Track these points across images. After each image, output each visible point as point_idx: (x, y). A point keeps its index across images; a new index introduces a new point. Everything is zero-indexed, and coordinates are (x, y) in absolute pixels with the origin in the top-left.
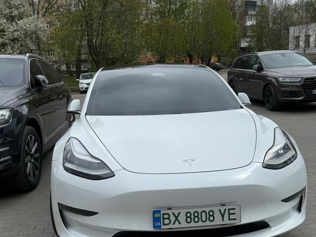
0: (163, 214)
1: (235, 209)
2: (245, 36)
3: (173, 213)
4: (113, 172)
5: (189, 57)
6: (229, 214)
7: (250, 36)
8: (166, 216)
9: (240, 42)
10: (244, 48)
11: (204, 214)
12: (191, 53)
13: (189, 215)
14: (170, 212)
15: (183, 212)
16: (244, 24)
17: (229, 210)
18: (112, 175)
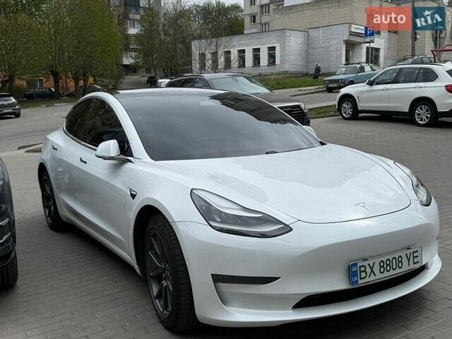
0: (360, 267)
1: (417, 251)
2: (127, 49)
3: (369, 264)
4: (288, 225)
5: (53, 75)
6: (414, 257)
7: (136, 49)
8: (363, 269)
9: (122, 58)
10: (129, 65)
11: (394, 260)
12: (60, 69)
13: (382, 264)
14: (365, 263)
15: (377, 261)
16: (125, 32)
17: (414, 252)
18: (287, 229)
